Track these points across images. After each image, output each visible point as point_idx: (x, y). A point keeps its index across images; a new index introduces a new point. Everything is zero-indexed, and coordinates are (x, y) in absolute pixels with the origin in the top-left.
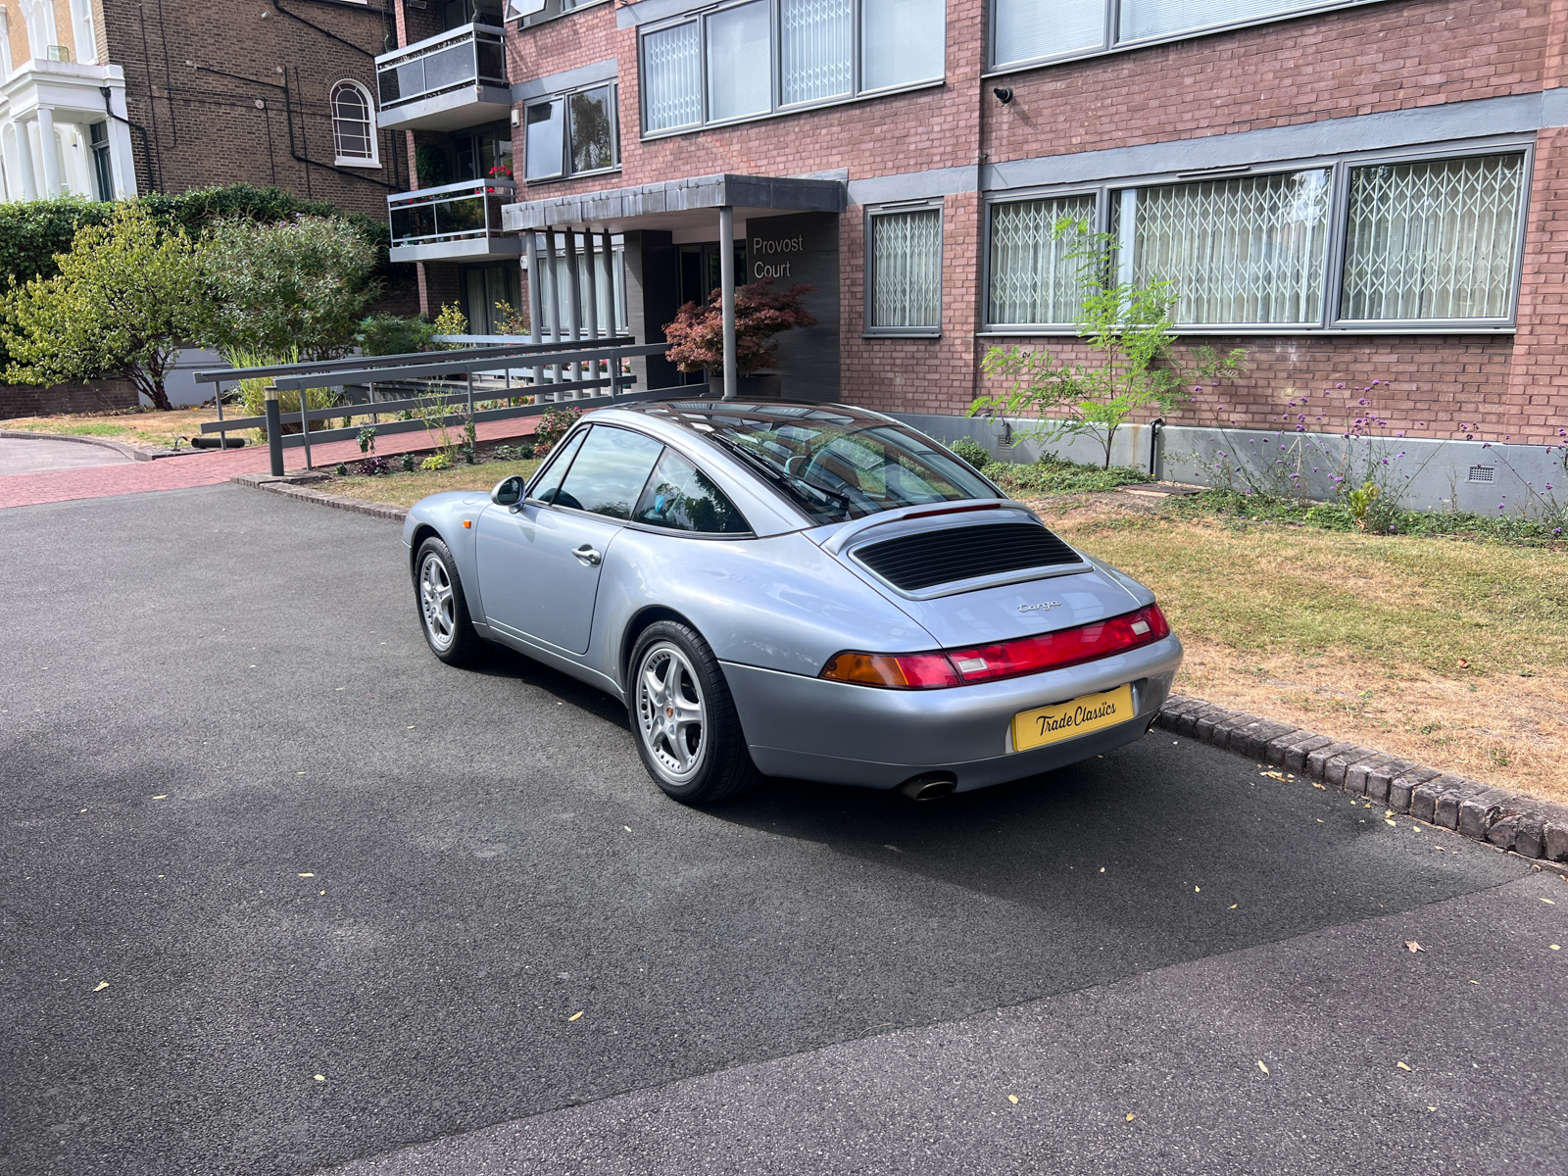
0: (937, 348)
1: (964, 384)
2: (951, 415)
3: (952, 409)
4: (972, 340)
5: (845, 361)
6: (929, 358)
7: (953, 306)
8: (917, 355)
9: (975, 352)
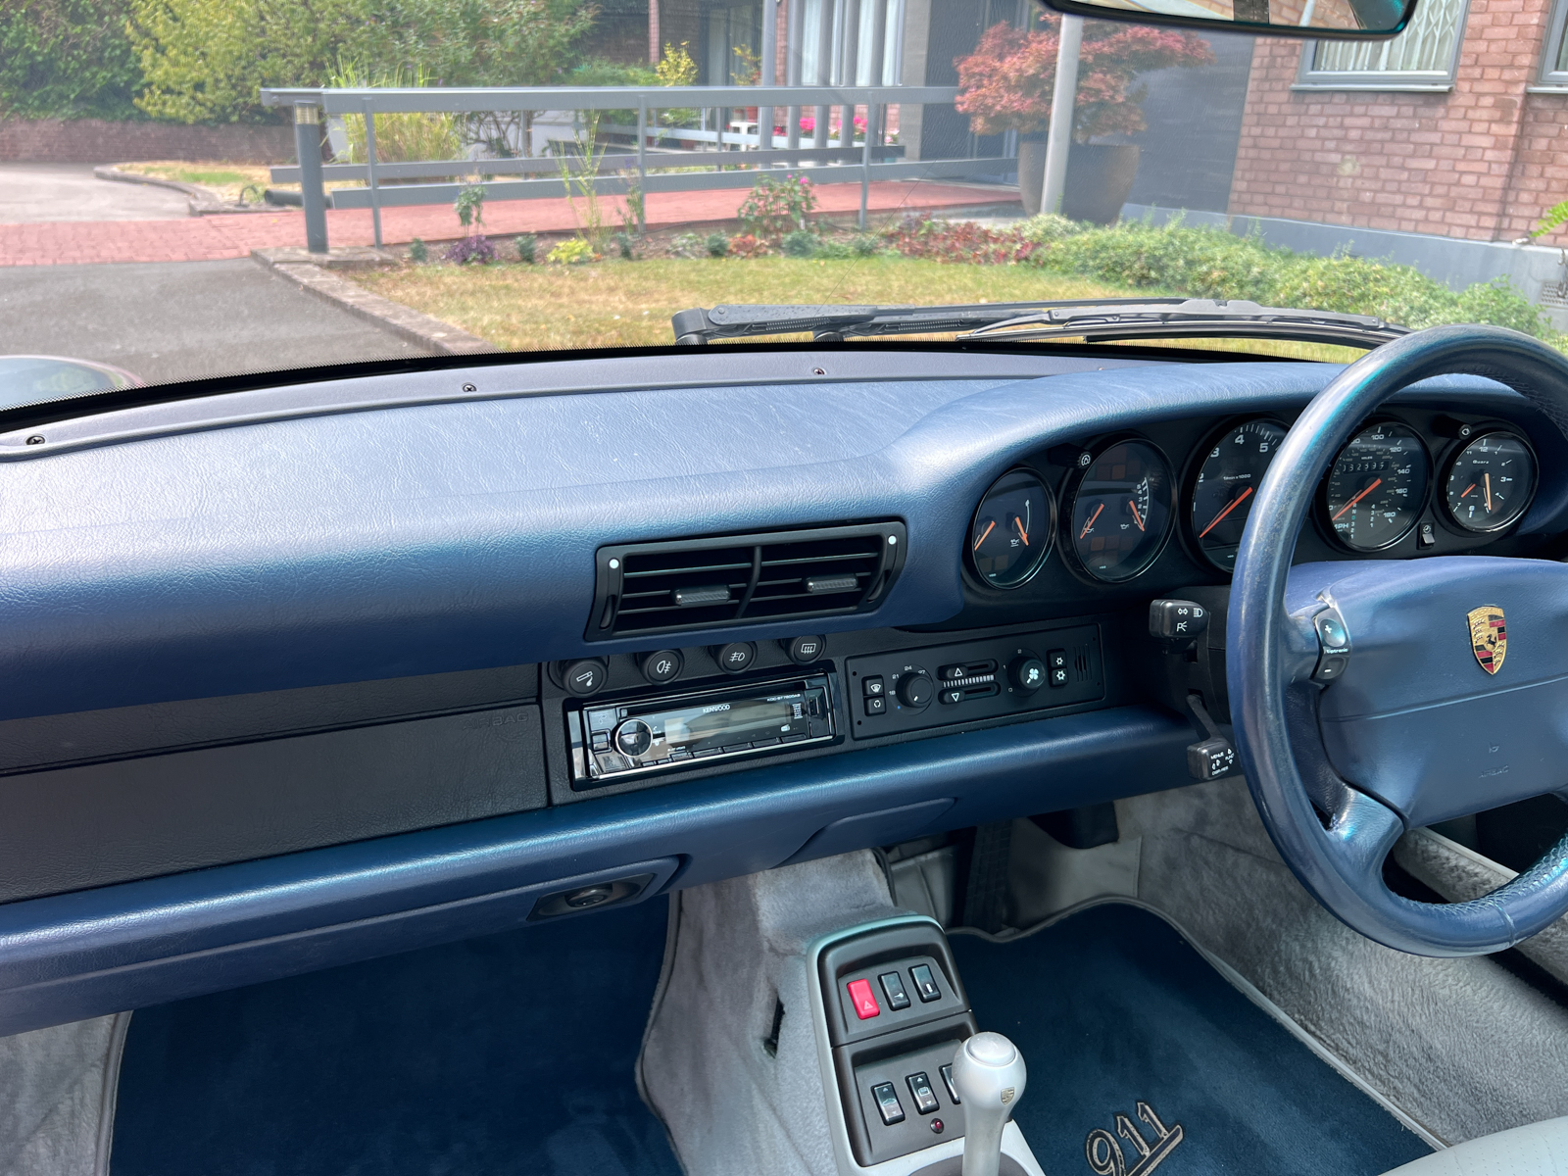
0: (1441, 111)
1: (1484, 181)
2: (1447, 236)
3: (1450, 225)
4: (1519, 100)
5: (1249, 130)
6: (1419, 130)
7: (1489, 33)
8: (1398, 124)
9: (1522, 123)
